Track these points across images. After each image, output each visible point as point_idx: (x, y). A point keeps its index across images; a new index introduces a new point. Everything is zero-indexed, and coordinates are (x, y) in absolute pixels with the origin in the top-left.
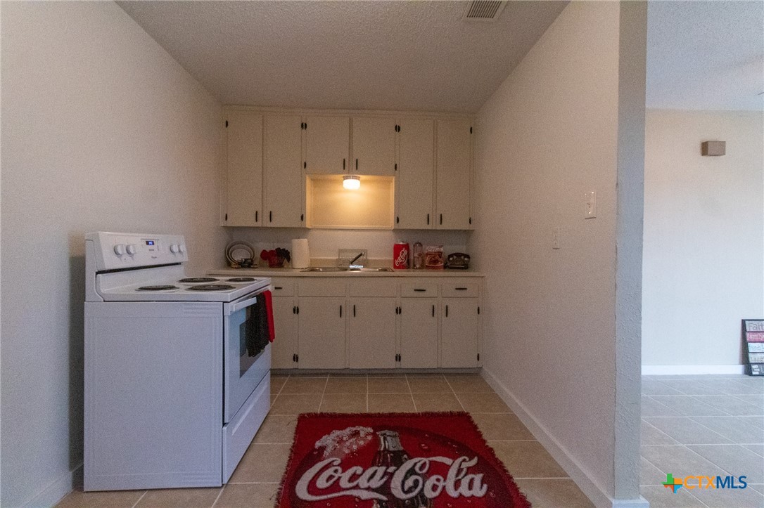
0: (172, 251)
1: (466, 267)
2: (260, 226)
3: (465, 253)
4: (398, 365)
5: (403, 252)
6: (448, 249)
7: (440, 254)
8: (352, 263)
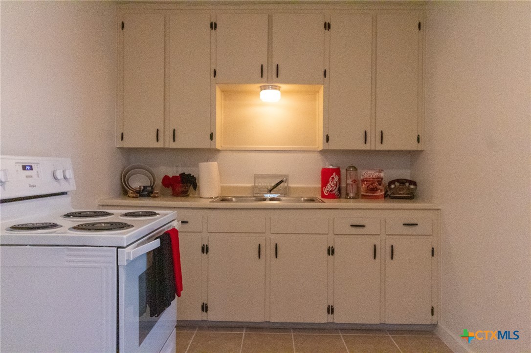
0: (56, 178)
1: (411, 196)
2: (162, 146)
3: (409, 178)
4: (329, 319)
5: (333, 178)
6: (389, 174)
7: (380, 180)
8: (270, 191)
